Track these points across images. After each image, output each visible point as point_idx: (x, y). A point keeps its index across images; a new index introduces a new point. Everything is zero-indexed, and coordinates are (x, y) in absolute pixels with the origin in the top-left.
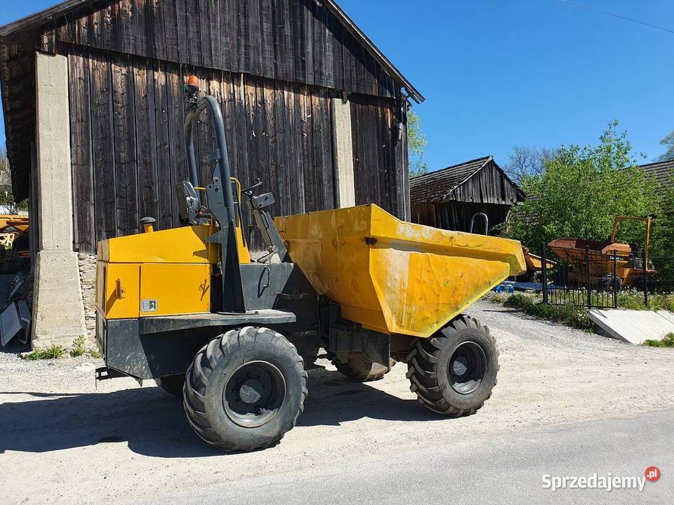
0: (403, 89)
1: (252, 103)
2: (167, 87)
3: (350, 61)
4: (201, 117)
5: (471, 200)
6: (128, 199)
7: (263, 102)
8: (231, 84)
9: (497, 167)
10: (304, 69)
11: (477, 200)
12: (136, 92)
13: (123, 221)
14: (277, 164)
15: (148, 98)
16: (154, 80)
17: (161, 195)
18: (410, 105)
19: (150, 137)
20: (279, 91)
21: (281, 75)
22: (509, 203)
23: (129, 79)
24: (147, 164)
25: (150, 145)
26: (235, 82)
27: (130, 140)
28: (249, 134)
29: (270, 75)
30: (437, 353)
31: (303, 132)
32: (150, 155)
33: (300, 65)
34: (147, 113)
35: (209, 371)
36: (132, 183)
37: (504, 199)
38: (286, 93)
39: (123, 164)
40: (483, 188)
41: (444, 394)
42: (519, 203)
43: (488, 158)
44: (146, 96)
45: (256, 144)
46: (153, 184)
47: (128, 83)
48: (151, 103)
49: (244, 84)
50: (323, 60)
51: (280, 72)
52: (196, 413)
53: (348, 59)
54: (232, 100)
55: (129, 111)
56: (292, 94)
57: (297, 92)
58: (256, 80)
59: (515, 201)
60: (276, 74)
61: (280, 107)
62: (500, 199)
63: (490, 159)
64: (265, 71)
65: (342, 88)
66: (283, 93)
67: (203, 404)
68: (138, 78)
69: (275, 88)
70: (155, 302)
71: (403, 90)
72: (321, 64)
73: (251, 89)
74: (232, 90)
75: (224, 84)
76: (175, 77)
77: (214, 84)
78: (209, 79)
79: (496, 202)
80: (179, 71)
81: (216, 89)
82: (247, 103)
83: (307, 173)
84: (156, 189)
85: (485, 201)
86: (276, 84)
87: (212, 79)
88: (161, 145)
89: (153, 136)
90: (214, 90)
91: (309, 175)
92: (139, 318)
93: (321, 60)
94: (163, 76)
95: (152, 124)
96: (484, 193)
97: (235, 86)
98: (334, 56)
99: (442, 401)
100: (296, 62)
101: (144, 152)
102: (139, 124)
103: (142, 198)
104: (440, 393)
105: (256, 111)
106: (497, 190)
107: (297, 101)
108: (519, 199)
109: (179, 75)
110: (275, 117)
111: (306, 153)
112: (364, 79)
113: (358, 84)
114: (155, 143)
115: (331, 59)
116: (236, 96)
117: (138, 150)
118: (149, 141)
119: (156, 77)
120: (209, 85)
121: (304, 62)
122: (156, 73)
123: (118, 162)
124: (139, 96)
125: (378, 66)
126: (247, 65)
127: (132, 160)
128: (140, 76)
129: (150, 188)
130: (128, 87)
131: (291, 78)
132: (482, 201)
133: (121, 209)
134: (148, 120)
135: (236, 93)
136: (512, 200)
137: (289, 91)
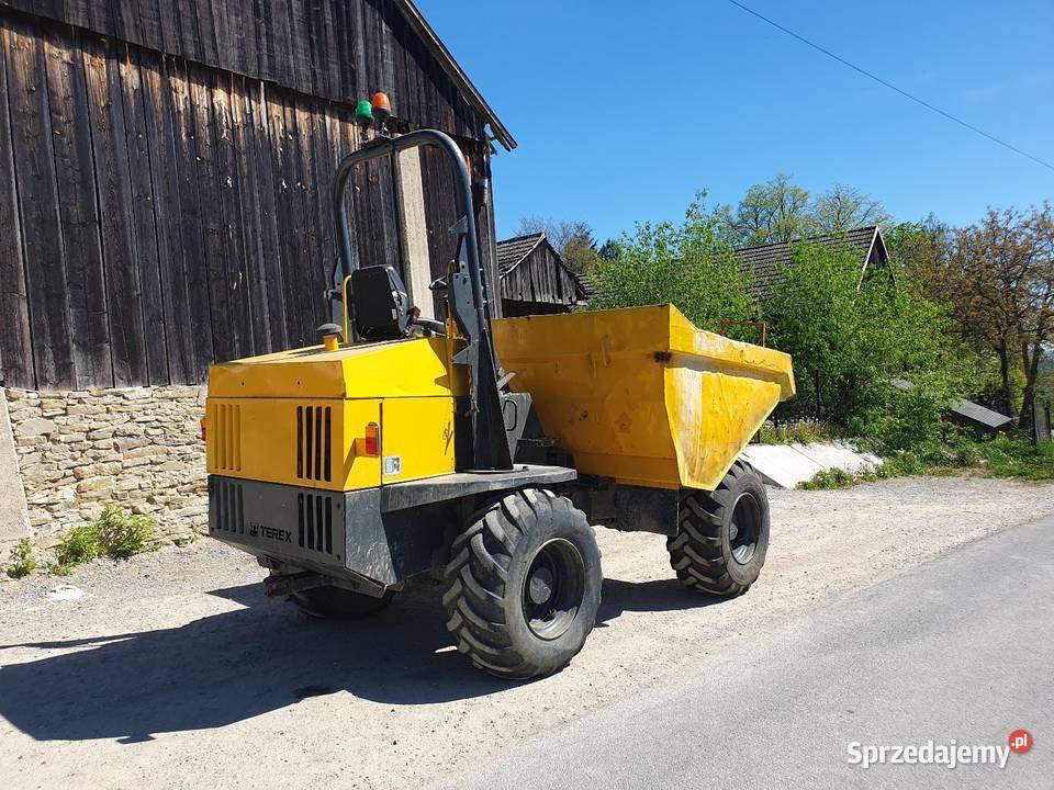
0: (487, 127)
1: (279, 133)
2: (143, 92)
3: (417, 78)
4: (202, 152)
5: (520, 297)
6: (88, 291)
7: (296, 131)
8: (247, 99)
9: (550, 248)
10: (354, 82)
11: (527, 298)
12: (90, 97)
13: (81, 329)
14: (319, 235)
15: (113, 109)
16: (121, 78)
17: (144, 281)
18: (494, 151)
19: (120, 180)
20: (318, 116)
21: (322, 89)
22: (566, 301)
23: (77, 72)
24: (118, 229)
25: (120, 195)
26: (253, 95)
27: (85, 183)
28: (277, 185)
29: (305, 88)
30: (721, 510)
31: (354, 185)
32: (122, 215)
33: (349, 76)
34: (112, 137)
35: (505, 558)
36: (93, 261)
37: (560, 297)
38: (327, 118)
39: (75, 226)
40: (535, 281)
41: (729, 567)
42: (579, 303)
43: (540, 235)
44: (108, 106)
45: (288, 200)
46: (129, 264)
47: (74, 78)
48: (118, 117)
49: (266, 100)
50: (381, 70)
51: (320, 85)
52: (490, 626)
53: (414, 74)
54: (249, 124)
55: (79, 129)
56: (337, 122)
57: (344, 119)
58: (283, 94)
59: (574, 299)
60: (315, 87)
61: (320, 141)
62: (556, 297)
63: (543, 237)
64: (298, 80)
65: (407, 118)
66: (324, 119)
67: (502, 610)
68: (92, 72)
69: (311, 111)
70: (398, 460)
71: (487, 129)
72: (377, 78)
73: (276, 109)
74: (248, 108)
75: (235, 97)
76: (156, 76)
77: (220, 95)
78: (211, 87)
79: (551, 301)
80: (161, 67)
81: (224, 105)
82: (271, 133)
83: (363, 251)
84: (136, 273)
85: (538, 300)
86: (315, 104)
87: (215, 86)
88: (139, 195)
89: (125, 179)
90: (220, 105)
91: (366, 254)
92: (382, 486)
93: (376, 71)
94: (135, 73)
95: (123, 157)
96: (536, 286)
97: (253, 103)
98: (395, 66)
99: (726, 576)
100: (343, 72)
101: (110, 207)
102: (100, 155)
103: (112, 288)
104: (725, 565)
105: (285, 146)
106: (551, 282)
107: (344, 133)
108: (580, 297)
109: (161, 74)
110: (313, 158)
111: (360, 219)
112: (437, 106)
113: (429, 114)
114: (129, 191)
115: (391, 70)
116: (255, 119)
117: (101, 203)
118: (118, 186)
119: (123, 73)
120: (212, 97)
121: (353, 72)
122: (122, 66)
123: (67, 223)
124: (96, 104)
125: (454, 89)
126: (272, 68)
127: (90, 220)
128: (96, 70)
129: (125, 271)
130: (74, 86)
131: (336, 96)
132: (534, 298)
133: (77, 307)
134: (114, 149)
135: (254, 114)
136: (570, 298)
137: (332, 116)
